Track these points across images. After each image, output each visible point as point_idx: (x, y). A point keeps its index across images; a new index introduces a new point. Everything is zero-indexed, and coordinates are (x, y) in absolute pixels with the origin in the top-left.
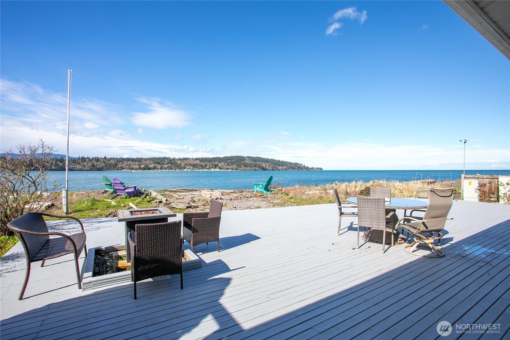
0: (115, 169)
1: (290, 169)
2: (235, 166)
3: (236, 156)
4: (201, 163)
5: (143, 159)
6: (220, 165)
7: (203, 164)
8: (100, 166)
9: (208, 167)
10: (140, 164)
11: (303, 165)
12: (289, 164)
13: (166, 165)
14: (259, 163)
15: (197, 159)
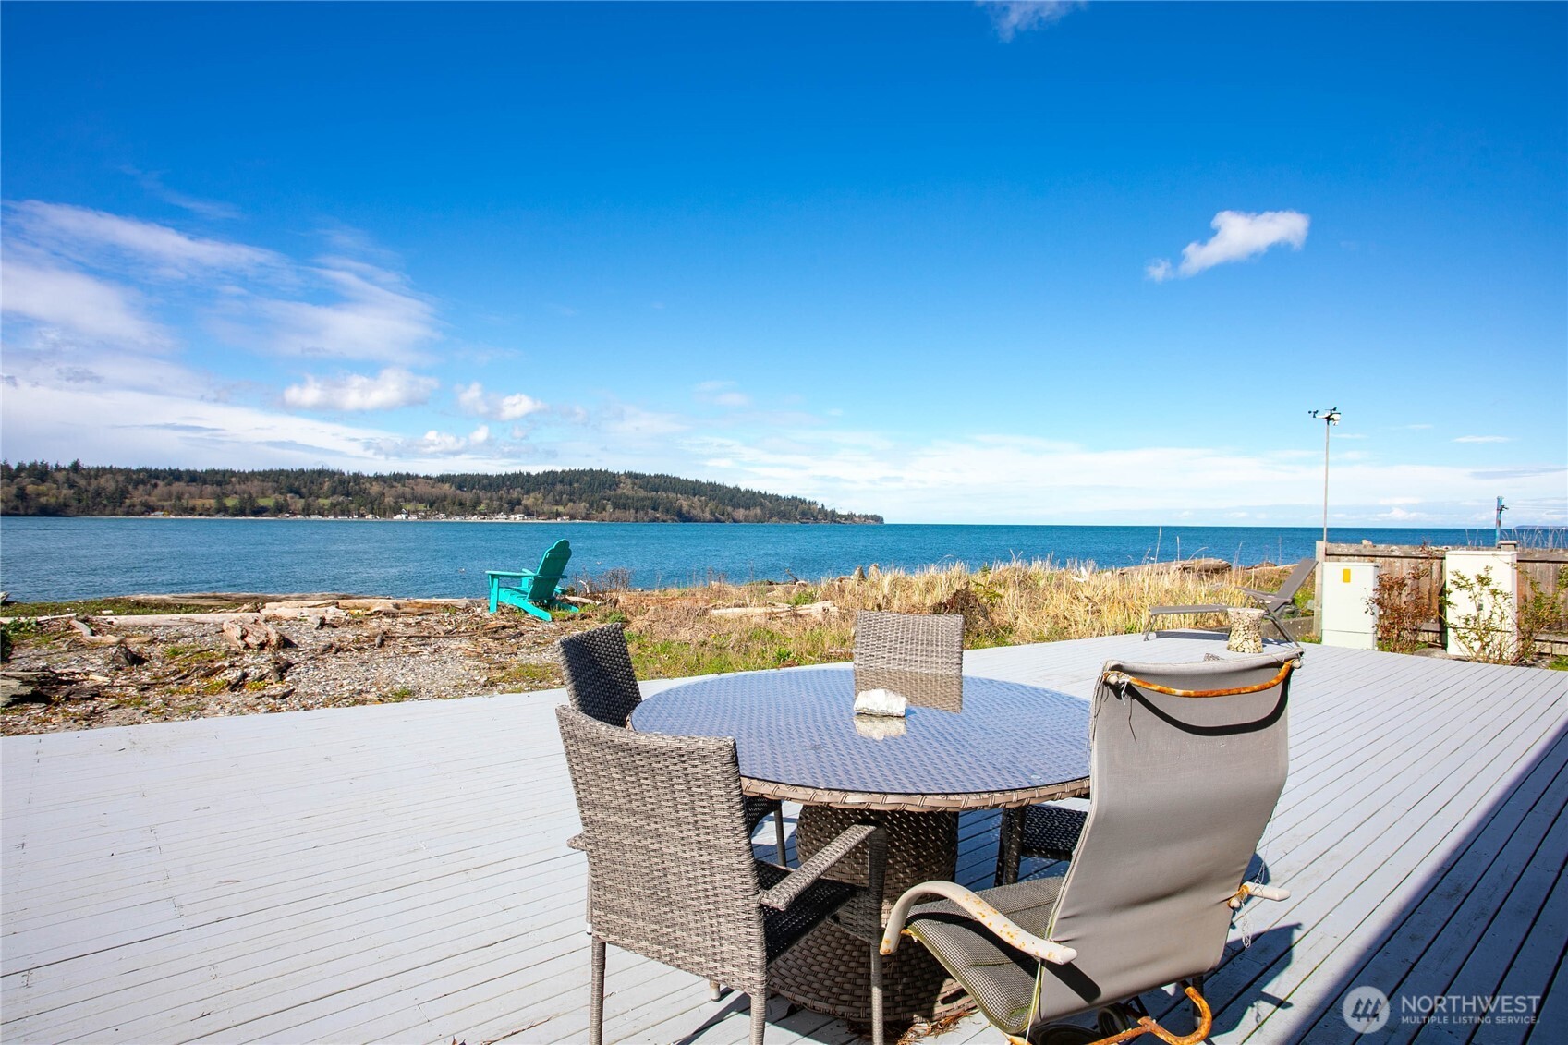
0: (119, 510)
1: (774, 519)
2: (582, 506)
3: (587, 469)
4: (458, 492)
5: (233, 474)
6: (525, 500)
7: (467, 496)
8: (53, 500)
9: (483, 507)
10: (223, 494)
11: (820, 506)
12: (770, 502)
13: (327, 498)
14: (668, 497)
15: (443, 479)
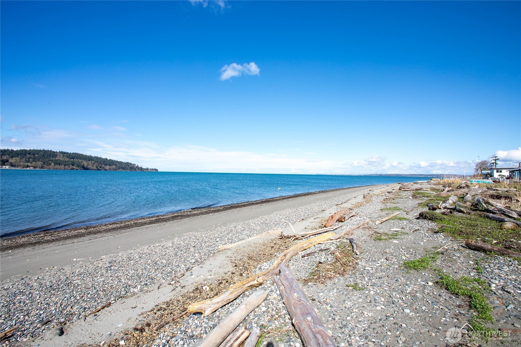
1: (120, 169)
2: (40, 163)
6: (11, 160)
14: (78, 161)
